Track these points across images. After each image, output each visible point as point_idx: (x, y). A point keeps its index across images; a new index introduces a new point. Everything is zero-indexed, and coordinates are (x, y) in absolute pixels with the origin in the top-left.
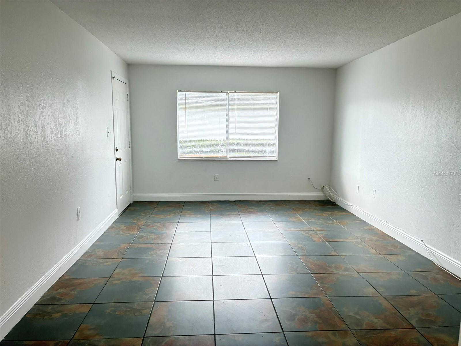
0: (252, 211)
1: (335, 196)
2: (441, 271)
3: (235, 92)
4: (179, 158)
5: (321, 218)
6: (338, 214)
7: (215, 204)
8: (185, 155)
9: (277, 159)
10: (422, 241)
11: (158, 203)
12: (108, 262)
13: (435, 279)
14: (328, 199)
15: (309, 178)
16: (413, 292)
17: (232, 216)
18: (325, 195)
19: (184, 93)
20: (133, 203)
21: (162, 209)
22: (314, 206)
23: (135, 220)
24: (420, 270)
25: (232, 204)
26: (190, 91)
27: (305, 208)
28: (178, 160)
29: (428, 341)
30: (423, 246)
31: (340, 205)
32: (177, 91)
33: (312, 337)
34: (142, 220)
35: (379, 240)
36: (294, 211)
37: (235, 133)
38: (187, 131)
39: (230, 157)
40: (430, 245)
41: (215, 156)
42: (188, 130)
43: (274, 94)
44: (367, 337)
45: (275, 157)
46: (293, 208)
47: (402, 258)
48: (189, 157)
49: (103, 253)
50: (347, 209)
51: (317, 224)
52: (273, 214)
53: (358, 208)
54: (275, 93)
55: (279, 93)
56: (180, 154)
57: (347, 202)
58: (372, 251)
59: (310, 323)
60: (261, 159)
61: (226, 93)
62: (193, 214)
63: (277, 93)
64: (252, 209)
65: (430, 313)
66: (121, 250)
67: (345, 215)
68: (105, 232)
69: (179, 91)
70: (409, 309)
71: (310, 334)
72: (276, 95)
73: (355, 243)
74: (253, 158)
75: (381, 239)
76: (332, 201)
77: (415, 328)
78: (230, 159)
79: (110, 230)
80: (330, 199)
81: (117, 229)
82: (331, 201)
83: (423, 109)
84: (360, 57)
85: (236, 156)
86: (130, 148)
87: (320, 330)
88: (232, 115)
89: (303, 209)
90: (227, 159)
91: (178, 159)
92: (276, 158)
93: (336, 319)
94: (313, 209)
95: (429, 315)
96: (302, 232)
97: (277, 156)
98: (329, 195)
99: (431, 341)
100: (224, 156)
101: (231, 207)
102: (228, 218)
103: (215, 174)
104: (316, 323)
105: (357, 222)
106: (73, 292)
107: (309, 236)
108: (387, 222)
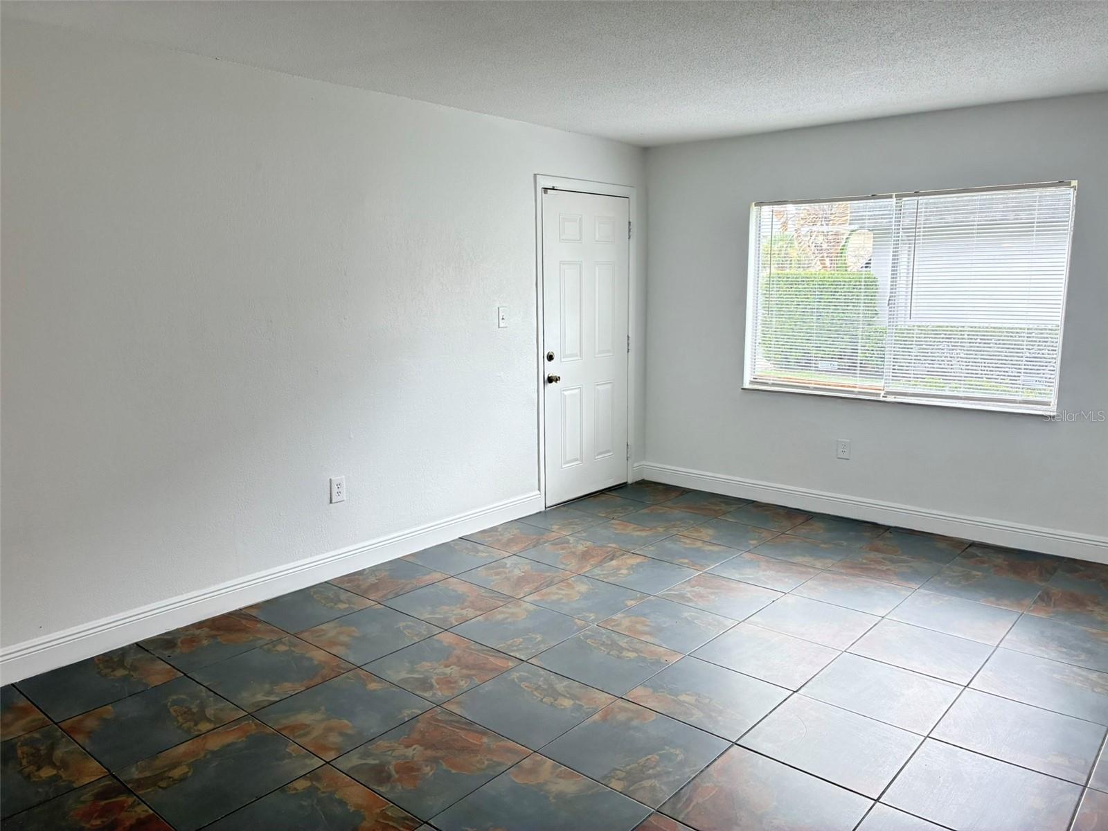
4: (747, 385)
28: (743, 389)
37: (908, 319)
48: (773, 385)
54: (1061, 183)
78: (891, 399)
85: (910, 391)
92: (1052, 410)
97: (1053, 399)
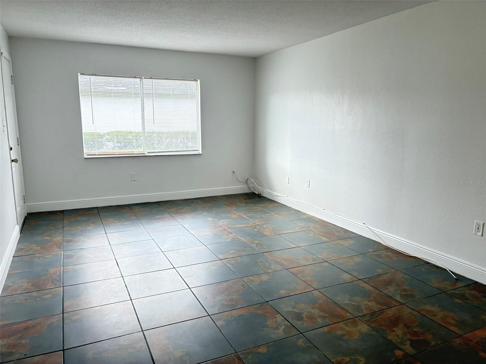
0: (184, 211)
1: (260, 188)
2: (387, 249)
3: (151, 78)
5: (258, 211)
6: (271, 205)
7: (137, 207)
8: (92, 152)
9: (201, 153)
10: (364, 224)
11: (62, 212)
12: (46, 295)
13: (388, 257)
14: (252, 192)
15: (233, 172)
16: (380, 271)
17: (164, 219)
18: (249, 188)
19: (88, 77)
20: (27, 216)
21: (73, 219)
22: (244, 200)
23: (47, 236)
24: (371, 250)
25: (155, 205)
26: (95, 75)
27: (236, 203)
29: (420, 313)
30: (366, 228)
31: (267, 197)
32: (79, 74)
33: (329, 332)
34: (56, 236)
35: (322, 227)
36: (227, 207)
38: (94, 123)
39: (148, 153)
40: (372, 227)
41: (130, 152)
42: (96, 121)
43: (193, 82)
44: (374, 321)
45: (199, 151)
46: (224, 203)
47: (352, 242)
49: (30, 284)
50: (276, 201)
51: (258, 218)
52: (208, 213)
53: (289, 198)
55: (199, 80)
56: (88, 151)
57: (275, 193)
58: (324, 239)
59: (319, 319)
60: (183, 153)
61: (139, 79)
62: (117, 221)
63: (197, 81)
64: (182, 209)
65: (405, 288)
66: (53, 277)
67: (277, 206)
68: (13, 257)
69: (81, 74)
70: (388, 287)
71: (326, 329)
72: (196, 83)
73: (304, 232)
74: (175, 153)
75: (324, 227)
76: (257, 193)
77: (404, 304)
79: (19, 254)
80: (254, 191)
81: (29, 251)
82: (255, 193)
83: (361, 101)
84: (286, 48)
86: (19, 146)
87: (332, 324)
88: (148, 104)
89: (235, 204)
90: (145, 155)
91: (85, 157)
93: (338, 309)
94: (244, 203)
95: (405, 290)
96: (249, 228)
98: (254, 188)
99: (423, 312)
100: (140, 151)
101: (158, 209)
102: (163, 222)
103: (132, 173)
104: (324, 317)
105: (292, 211)
106: (23, 341)
107: (259, 231)
108: (324, 209)
